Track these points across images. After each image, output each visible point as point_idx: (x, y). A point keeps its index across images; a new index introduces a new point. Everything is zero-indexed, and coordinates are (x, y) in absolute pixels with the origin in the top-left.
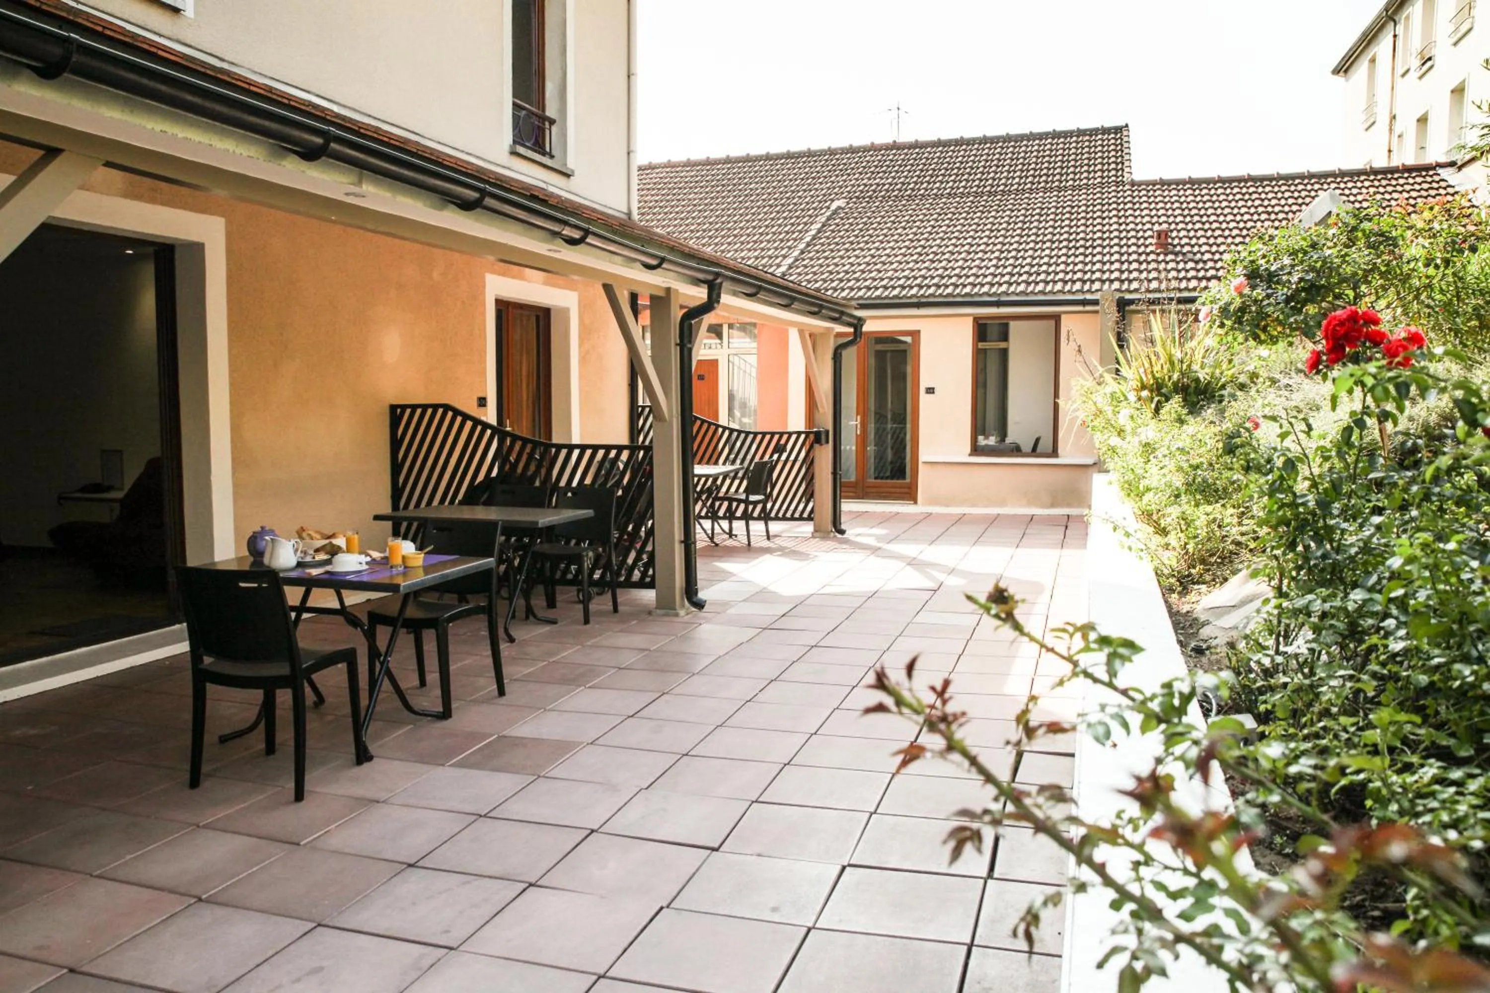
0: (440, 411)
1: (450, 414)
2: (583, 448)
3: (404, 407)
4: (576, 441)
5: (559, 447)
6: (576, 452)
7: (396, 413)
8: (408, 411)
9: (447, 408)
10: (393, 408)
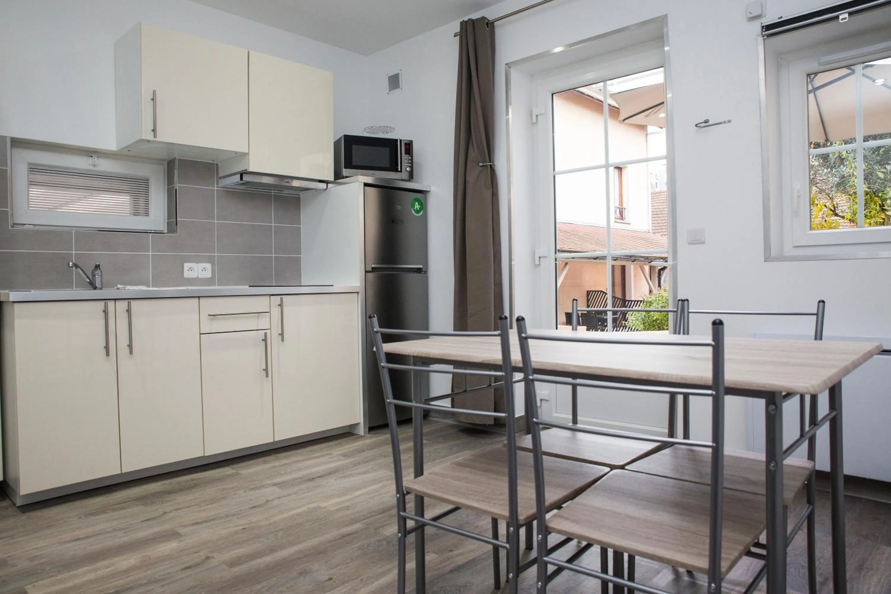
0: (600, 292)
1: (602, 293)
2: (635, 301)
3: (590, 291)
4: (633, 299)
5: (629, 301)
6: (633, 302)
7: (588, 293)
8: (592, 292)
9: (601, 291)
10: (588, 292)
